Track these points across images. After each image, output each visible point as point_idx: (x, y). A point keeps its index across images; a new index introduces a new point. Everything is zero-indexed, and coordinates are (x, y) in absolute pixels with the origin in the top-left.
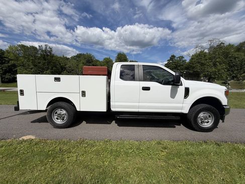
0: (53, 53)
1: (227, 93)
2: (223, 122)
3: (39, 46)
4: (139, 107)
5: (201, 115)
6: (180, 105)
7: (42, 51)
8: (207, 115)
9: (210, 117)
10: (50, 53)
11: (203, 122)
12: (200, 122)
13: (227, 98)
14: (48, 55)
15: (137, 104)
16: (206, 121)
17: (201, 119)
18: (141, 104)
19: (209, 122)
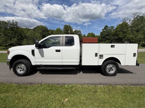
0: (18, 25)
3: (8, 21)
7: (10, 24)
10: (16, 26)
14: (15, 28)
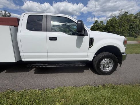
1: (125, 43)
2: (120, 66)
4: (48, 57)
5: (104, 61)
6: (86, 54)
7: (3, 15)
8: (108, 61)
9: (110, 62)
11: (105, 67)
12: (102, 67)
13: (125, 46)
15: (46, 54)
16: (107, 66)
17: (104, 65)
18: (49, 54)
19: (109, 67)
